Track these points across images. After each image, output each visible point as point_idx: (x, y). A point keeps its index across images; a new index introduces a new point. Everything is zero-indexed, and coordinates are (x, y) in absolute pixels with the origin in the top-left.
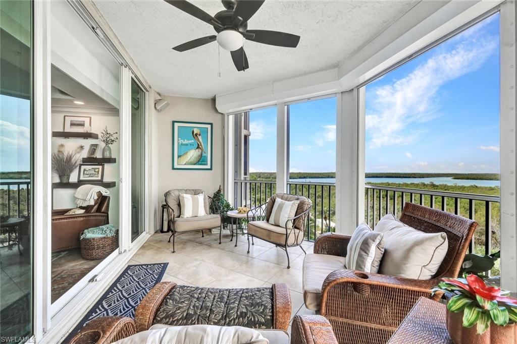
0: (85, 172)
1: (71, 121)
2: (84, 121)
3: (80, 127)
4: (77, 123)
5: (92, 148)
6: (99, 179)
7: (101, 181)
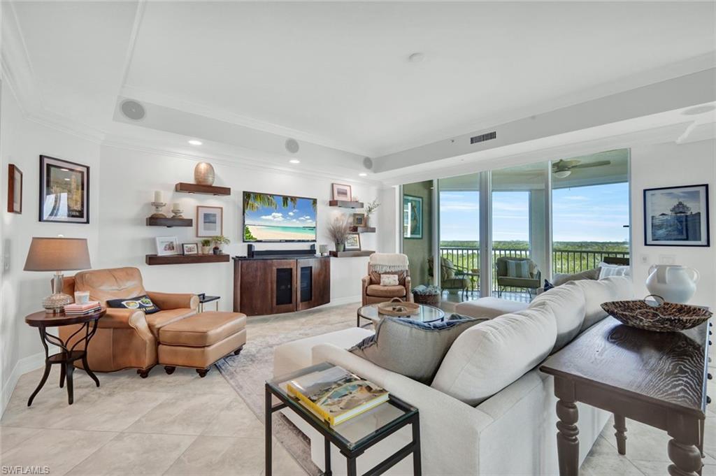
0: (349, 241)
1: (337, 189)
2: (346, 190)
3: (344, 195)
4: (342, 191)
5: (357, 217)
6: (358, 247)
7: (360, 250)
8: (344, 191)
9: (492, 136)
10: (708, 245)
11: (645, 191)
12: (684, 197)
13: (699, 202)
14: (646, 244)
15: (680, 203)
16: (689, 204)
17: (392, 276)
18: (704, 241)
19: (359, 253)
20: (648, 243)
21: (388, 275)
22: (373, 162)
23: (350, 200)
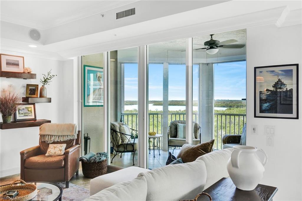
0: (20, 111)
1: (7, 60)
2: (18, 61)
3: (15, 66)
4: (12, 62)
5: (30, 88)
6: (33, 117)
7: (35, 119)
8: (16, 62)
9: (132, 12)
10: (297, 118)
11: (255, 68)
12: (282, 75)
13: (292, 80)
14: (255, 116)
15: (279, 80)
16: (285, 81)
17: (59, 145)
18: (294, 115)
19: (33, 123)
20: (257, 115)
21: (55, 145)
22: (42, 34)
23: (22, 71)
